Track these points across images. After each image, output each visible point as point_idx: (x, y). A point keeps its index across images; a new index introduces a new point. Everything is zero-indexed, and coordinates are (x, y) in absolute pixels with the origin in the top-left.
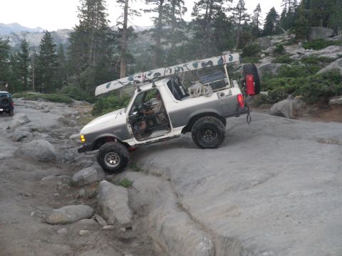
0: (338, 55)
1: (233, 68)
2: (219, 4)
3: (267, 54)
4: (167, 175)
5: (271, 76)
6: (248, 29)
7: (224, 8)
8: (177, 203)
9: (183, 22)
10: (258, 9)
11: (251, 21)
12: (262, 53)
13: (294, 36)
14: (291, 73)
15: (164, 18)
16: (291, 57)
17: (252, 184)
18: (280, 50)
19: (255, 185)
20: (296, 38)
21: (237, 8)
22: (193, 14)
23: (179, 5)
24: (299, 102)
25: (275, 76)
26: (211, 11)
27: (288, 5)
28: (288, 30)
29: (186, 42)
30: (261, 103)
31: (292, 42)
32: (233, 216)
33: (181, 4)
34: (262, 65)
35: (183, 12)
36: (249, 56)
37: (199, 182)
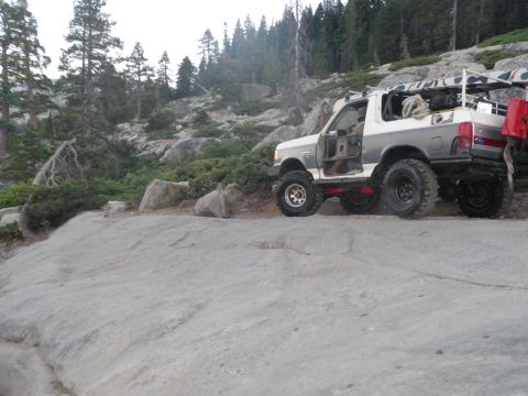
0: (281, 122)
1: (135, 149)
2: (102, 52)
3: (185, 125)
4: (32, 337)
5: (193, 157)
6: (153, 89)
7: (110, 58)
8: (52, 383)
9: (46, 80)
10: (165, 58)
11: (157, 77)
12: (178, 123)
13: (219, 97)
14: (222, 150)
15: (11, 74)
16: (219, 128)
17: (170, 326)
18: (202, 118)
19: (175, 328)
20: (223, 100)
21: (133, 58)
22: (61, 68)
23: (35, 53)
24: (232, 193)
25: (200, 157)
26: (90, 63)
27: (206, 52)
28: (212, 89)
29: (56, 111)
30: (181, 200)
31: (219, 106)
32: (144, 383)
33: (39, 51)
34: (180, 141)
35: (45, 65)
36: (158, 128)
37: (87, 340)
